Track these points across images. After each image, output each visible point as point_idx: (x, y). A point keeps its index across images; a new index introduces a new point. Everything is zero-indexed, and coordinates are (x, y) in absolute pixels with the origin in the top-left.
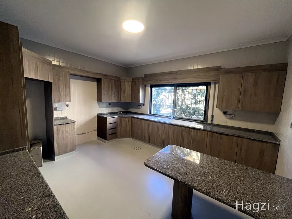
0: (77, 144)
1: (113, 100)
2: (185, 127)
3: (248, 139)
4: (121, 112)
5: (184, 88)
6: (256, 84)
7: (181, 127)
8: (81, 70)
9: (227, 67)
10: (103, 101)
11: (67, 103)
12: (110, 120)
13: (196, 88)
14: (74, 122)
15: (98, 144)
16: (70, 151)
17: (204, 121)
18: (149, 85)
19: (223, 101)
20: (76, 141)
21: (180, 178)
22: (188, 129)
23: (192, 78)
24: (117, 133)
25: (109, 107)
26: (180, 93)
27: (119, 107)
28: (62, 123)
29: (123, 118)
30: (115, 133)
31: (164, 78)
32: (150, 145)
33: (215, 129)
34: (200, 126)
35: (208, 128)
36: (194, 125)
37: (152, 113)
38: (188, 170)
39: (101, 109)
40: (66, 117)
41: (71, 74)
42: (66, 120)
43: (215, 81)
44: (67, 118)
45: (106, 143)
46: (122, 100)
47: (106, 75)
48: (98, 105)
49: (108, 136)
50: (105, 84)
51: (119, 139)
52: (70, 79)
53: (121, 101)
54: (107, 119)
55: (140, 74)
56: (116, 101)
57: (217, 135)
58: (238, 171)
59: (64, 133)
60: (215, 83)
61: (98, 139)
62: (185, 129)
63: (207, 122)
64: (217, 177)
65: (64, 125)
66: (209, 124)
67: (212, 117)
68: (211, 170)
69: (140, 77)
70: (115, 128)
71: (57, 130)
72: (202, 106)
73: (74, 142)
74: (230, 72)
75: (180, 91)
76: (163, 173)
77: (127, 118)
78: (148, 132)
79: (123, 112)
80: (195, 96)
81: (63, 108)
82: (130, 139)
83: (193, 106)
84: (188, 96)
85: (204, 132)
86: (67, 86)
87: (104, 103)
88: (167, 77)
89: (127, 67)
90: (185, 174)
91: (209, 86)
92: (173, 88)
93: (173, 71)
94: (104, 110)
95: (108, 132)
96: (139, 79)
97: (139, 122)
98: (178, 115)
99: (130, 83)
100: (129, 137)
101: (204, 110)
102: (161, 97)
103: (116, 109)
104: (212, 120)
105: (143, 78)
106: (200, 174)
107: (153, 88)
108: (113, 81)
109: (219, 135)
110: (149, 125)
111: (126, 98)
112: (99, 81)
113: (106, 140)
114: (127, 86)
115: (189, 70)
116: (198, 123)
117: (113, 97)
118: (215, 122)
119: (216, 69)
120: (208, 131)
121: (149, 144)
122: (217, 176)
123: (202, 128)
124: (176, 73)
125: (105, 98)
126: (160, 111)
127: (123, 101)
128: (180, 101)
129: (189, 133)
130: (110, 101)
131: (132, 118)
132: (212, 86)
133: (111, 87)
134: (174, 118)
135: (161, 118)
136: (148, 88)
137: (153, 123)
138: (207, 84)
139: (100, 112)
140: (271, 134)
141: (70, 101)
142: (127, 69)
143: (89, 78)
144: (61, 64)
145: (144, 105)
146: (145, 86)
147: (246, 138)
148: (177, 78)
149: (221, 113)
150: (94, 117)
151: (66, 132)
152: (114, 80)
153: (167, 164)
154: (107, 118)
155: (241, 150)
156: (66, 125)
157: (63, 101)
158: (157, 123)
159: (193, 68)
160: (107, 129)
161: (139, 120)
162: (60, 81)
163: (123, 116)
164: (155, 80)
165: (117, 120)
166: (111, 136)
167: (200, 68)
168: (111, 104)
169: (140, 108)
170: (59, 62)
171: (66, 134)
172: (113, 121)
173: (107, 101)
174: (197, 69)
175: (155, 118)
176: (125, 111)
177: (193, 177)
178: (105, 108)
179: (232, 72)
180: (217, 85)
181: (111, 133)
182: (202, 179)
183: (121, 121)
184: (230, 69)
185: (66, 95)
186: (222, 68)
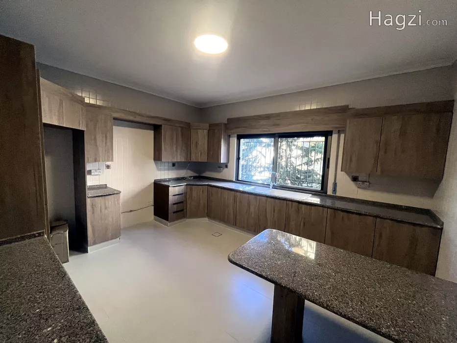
0: (122, 228)
1: (179, 158)
2: (292, 201)
3: (392, 220)
4: (192, 177)
5: (290, 140)
6: (403, 133)
7: (285, 201)
8: (130, 112)
9: (358, 107)
10: (163, 160)
11: (108, 163)
12: (174, 190)
13: (309, 139)
14: (119, 193)
15: (155, 227)
16: (112, 239)
17: (322, 192)
18: (236, 135)
19: (351, 160)
20: (121, 220)
21: (284, 283)
22: (297, 204)
23: (303, 125)
24: (185, 210)
25: (172, 170)
26: (284, 147)
27: (188, 169)
28: (100, 195)
29: (194, 187)
30: (182, 210)
31: (258, 124)
32: (237, 228)
33: (339, 204)
34: (316, 200)
35: (329, 203)
36: (306, 197)
37: (240, 178)
38: (298, 270)
39: (160, 172)
40: (106, 185)
41: (115, 119)
42: (106, 189)
43: (339, 129)
44: (107, 186)
45: (167, 226)
46: (194, 159)
47: (165, 120)
48: (156, 165)
49: (170, 215)
50: (166, 133)
51: (188, 220)
52: (112, 125)
53: (192, 160)
54: (170, 189)
55: (222, 118)
56: (183, 160)
57: (342, 213)
58: (377, 271)
59: (103, 210)
60: (339, 132)
61: (155, 220)
62: (292, 204)
63: (326, 193)
64: (343, 281)
66: (330, 196)
67: (335, 185)
68: (333, 269)
69: (221, 124)
70: (182, 202)
71: (93, 206)
72: (318, 168)
73: (119, 224)
74: (362, 115)
75: (283, 144)
76: (257, 274)
77: (200, 187)
78: (233, 210)
79: (195, 178)
80: (307, 152)
81: (101, 171)
82: (206, 219)
83: (305, 168)
84: (296, 152)
85: (321, 208)
86: (108, 137)
87: (164, 162)
88: (263, 122)
89: (201, 108)
90: (292, 276)
91: (329, 137)
92: (273, 139)
93: (274, 112)
94: (165, 174)
95: (172, 208)
96: (219, 125)
97: (220, 192)
98: (280, 182)
99: (206, 132)
100: (203, 216)
101: (321, 174)
102: (254, 153)
103: (183, 173)
104: (335, 190)
105: (225, 125)
106: (316, 275)
107: (242, 141)
108: (180, 129)
109: (345, 214)
110: (235, 197)
111: (200, 156)
112: (157, 129)
113: (168, 220)
114: (201, 137)
115: (298, 111)
116: (313, 194)
117: (179, 153)
118: (338, 194)
119: (340, 110)
120: (328, 208)
121: (235, 228)
122: (344, 279)
123: (319, 203)
124: (278, 116)
125: (166, 156)
126: (252, 176)
127: (194, 161)
128: (284, 159)
129: (298, 211)
131: (209, 187)
132: (335, 137)
133: (176, 139)
134: (274, 187)
135: (253, 187)
136: (234, 140)
137: (242, 194)
138: (327, 134)
139: (159, 178)
140: (428, 213)
141: (112, 160)
143: (142, 125)
144: (99, 103)
145: (226, 166)
146: (229, 136)
147: (389, 219)
148: (279, 125)
149: (349, 180)
150: (150, 185)
151: (106, 208)
152: (181, 127)
153: (263, 259)
154: (169, 186)
155: (380, 237)
156: (106, 197)
157: (101, 160)
158: (248, 195)
159: (303, 109)
160: (169, 203)
161: (220, 189)
162: (97, 129)
163: (194, 184)
164: (245, 127)
165: (185, 189)
166: (175, 214)
167: (315, 108)
168: (176, 164)
169: (220, 172)
170: (97, 99)
171: (106, 211)
172: (179, 192)
173: (170, 161)
174: (311, 109)
175: (244, 186)
176: (197, 175)
177: (305, 280)
178: (167, 171)
179: (366, 114)
180: (341, 135)
181: (175, 210)
182: (319, 284)
183: (190, 190)
184: (363, 109)
185: (105, 151)
186: (349, 109)
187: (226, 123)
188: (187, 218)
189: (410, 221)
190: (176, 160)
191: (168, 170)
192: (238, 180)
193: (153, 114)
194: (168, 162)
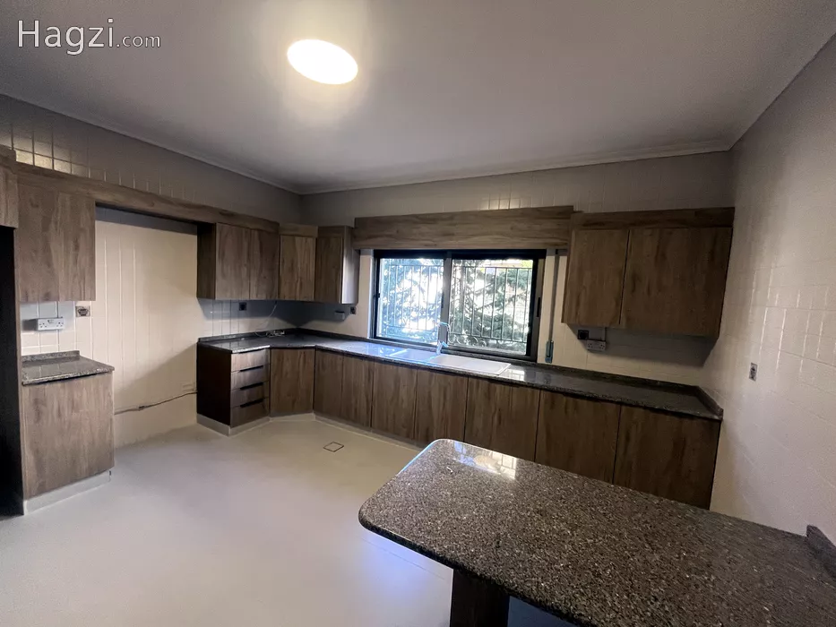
0: (116, 443)
1: (253, 294)
2: (478, 377)
3: (645, 408)
4: (282, 331)
5: (467, 263)
6: (661, 256)
7: (465, 379)
8: (138, 193)
9: (589, 210)
10: (218, 296)
11: (82, 304)
12: (242, 361)
13: (498, 262)
15: (199, 438)
16: (91, 474)
17: (528, 360)
18: (372, 251)
19: (578, 304)
20: (115, 434)
21: (479, 566)
22: (487, 382)
23: (496, 236)
24: (266, 401)
25: (239, 316)
26: (458, 275)
27: (273, 316)
28: (57, 377)
29: (285, 351)
30: (260, 401)
31: (415, 231)
32: (374, 432)
33: (557, 382)
34: (519, 375)
35: (539, 379)
36: (502, 369)
37: (379, 334)
38: (503, 530)
39: (210, 322)
40: (77, 352)
41: (99, 205)
42: (75, 362)
43: (557, 247)
44: (81, 354)
45: (228, 435)
46: (286, 295)
47: (229, 215)
48: (203, 309)
49: (235, 411)
50: (225, 239)
51: (272, 420)
52: (93, 220)
53: (282, 298)
54: (233, 357)
55: (347, 215)
56: (263, 297)
57: (565, 398)
58: (640, 515)
59: (66, 413)
60: (557, 253)
61: (199, 421)
62: (478, 383)
63: (536, 361)
64: (587, 546)
65: (66, 383)
66: (542, 367)
67: (550, 345)
68: (566, 521)
69: (343, 227)
70: (261, 384)
71: (36, 403)
72: (519, 314)
73: (108, 439)
74: (596, 224)
75: (457, 266)
76: (422, 550)
77: (299, 351)
78: (367, 396)
79: (288, 332)
80: (495, 283)
81: (64, 320)
82: (311, 418)
83: (496, 312)
84: (479, 284)
85: (529, 390)
86: (83, 245)
87: (221, 302)
88: (425, 228)
89: (301, 193)
90: (494, 546)
91: (541, 261)
92: (441, 261)
93: (443, 211)
94: (222, 326)
95: (236, 399)
96: (339, 229)
97: (339, 362)
98: (454, 341)
99: (311, 242)
100: (307, 411)
101: (526, 330)
102: (406, 284)
103: (263, 324)
104: (549, 356)
105: (351, 229)
106: (537, 540)
107: (384, 261)
108: (256, 233)
109: (571, 399)
110: (370, 372)
111: (299, 288)
112: (204, 232)
113: (228, 423)
114: (302, 253)
115: (486, 211)
116: (513, 363)
117: (253, 282)
118: (555, 362)
119: (559, 213)
120: (541, 389)
121: (369, 431)
122: (589, 541)
123: (522, 379)
124: (451, 217)
125: (225, 287)
126: (401, 327)
127: (287, 299)
128: (458, 297)
129: (488, 396)
130: (245, 297)
131: (318, 352)
132: (550, 261)
133: (249, 255)
134: (445, 351)
135: (405, 351)
136: (367, 261)
137: (384, 365)
138: (536, 255)
139: (209, 334)
140: (694, 391)
141: (93, 298)
142: (302, 197)
144: (59, 167)
145: (353, 311)
146: (359, 253)
147: (641, 407)
148: (453, 235)
149: (574, 337)
150: (187, 351)
151: (74, 407)
152: (258, 230)
153: (433, 512)
154: (231, 352)
155: (628, 439)
156: (75, 381)
157: (62, 296)
158: (395, 367)
159: (496, 208)
160: (232, 387)
161: (339, 357)
162: (52, 225)
163: (287, 345)
164: (390, 236)
165: (267, 356)
166: (245, 409)
167: (517, 207)
168: (248, 306)
169: (341, 320)
170: (53, 158)
171: (75, 415)
172: (253, 363)
173: (234, 299)
174: (509, 210)
175: (388, 349)
176: (294, 327)
177: (519, 554)
178: (228, 321)
179: (601, 224)
180: (561, 257)
181: (245, 400)
182: (546, 561)
183: (279, 360)
184: (596, 214)
185: (75, 276)
186: (575, 212)
187: (353, 226)
188: (271, 416)
189: (673, 410)
190: (247, 298)
191: (231, 317)
192: (375, 338)
193: (194, 201)
194: (231, 302)
